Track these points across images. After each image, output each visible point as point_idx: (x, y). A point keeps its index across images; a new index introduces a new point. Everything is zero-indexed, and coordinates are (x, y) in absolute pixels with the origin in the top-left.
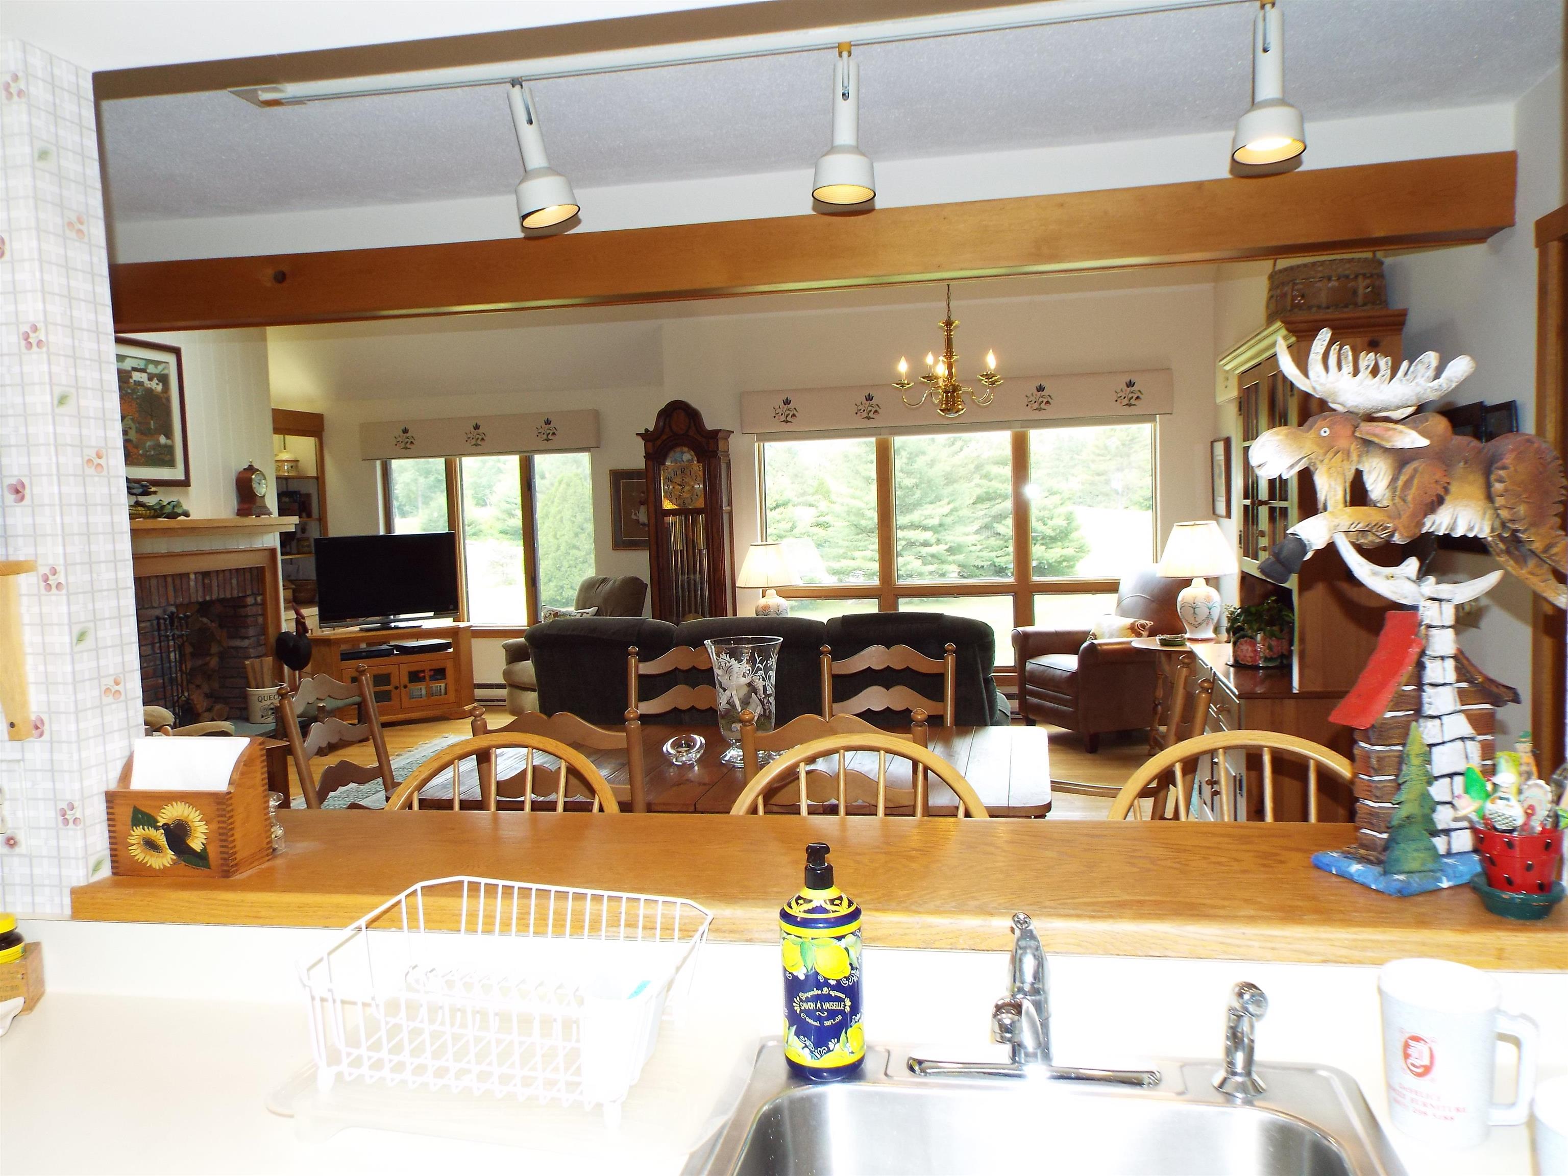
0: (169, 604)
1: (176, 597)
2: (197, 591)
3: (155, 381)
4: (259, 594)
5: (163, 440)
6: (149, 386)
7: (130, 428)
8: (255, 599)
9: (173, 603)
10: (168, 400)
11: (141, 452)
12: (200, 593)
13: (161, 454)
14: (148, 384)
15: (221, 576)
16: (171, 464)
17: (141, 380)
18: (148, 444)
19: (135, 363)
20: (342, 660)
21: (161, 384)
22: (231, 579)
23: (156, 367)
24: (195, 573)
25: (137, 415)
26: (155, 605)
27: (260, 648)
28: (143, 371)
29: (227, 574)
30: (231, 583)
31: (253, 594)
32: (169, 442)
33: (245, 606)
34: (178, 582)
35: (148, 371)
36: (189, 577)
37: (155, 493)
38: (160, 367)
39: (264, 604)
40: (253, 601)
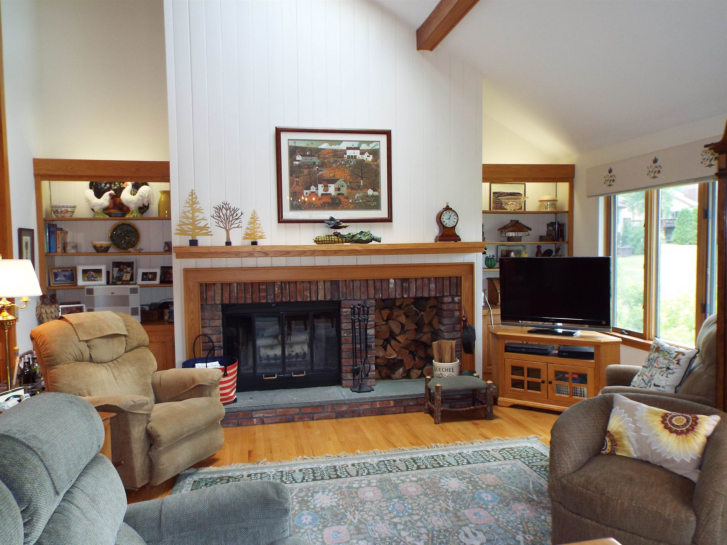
0: (368, 298)
1: (375, 294)
2: (396, 291)
3: (367, 154)
4: (457, 296)
5: (370, 192)
6: (361, 158)
7: (342, 186)
8: (453, 299)
9: (372, 297)
10: (378, 166)
11: (350, 201)
12: (399, 292)
13: (368, 201)
14: (359, 157)
15: (419, 282)
16: (378, 207)
17: (353, 155)
18: (357, 195)
19: (350, 145)
20: (506, 351)
21: (371, 156)
22: (429, 284)
23: (368, 145)
24: (395, 280)
25: (349, 178)
26: (356, 298)
27: (455, 333)
28: (357, 148)
29: (426, 281)
30: (429, 287)
31: (450, 295)
32: (376, 193)
33: (444, 303)
34: (378, 284)
35: (360, 148)
36: (389, 281)
37: (345, 227)
38: (372, 145)
39: (460, 302)
40: (450, 300)
